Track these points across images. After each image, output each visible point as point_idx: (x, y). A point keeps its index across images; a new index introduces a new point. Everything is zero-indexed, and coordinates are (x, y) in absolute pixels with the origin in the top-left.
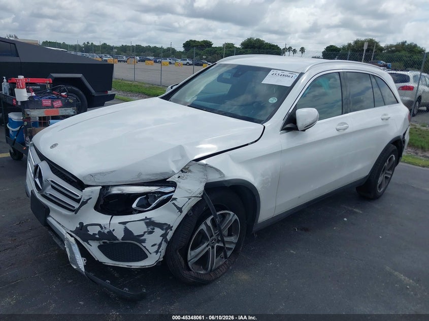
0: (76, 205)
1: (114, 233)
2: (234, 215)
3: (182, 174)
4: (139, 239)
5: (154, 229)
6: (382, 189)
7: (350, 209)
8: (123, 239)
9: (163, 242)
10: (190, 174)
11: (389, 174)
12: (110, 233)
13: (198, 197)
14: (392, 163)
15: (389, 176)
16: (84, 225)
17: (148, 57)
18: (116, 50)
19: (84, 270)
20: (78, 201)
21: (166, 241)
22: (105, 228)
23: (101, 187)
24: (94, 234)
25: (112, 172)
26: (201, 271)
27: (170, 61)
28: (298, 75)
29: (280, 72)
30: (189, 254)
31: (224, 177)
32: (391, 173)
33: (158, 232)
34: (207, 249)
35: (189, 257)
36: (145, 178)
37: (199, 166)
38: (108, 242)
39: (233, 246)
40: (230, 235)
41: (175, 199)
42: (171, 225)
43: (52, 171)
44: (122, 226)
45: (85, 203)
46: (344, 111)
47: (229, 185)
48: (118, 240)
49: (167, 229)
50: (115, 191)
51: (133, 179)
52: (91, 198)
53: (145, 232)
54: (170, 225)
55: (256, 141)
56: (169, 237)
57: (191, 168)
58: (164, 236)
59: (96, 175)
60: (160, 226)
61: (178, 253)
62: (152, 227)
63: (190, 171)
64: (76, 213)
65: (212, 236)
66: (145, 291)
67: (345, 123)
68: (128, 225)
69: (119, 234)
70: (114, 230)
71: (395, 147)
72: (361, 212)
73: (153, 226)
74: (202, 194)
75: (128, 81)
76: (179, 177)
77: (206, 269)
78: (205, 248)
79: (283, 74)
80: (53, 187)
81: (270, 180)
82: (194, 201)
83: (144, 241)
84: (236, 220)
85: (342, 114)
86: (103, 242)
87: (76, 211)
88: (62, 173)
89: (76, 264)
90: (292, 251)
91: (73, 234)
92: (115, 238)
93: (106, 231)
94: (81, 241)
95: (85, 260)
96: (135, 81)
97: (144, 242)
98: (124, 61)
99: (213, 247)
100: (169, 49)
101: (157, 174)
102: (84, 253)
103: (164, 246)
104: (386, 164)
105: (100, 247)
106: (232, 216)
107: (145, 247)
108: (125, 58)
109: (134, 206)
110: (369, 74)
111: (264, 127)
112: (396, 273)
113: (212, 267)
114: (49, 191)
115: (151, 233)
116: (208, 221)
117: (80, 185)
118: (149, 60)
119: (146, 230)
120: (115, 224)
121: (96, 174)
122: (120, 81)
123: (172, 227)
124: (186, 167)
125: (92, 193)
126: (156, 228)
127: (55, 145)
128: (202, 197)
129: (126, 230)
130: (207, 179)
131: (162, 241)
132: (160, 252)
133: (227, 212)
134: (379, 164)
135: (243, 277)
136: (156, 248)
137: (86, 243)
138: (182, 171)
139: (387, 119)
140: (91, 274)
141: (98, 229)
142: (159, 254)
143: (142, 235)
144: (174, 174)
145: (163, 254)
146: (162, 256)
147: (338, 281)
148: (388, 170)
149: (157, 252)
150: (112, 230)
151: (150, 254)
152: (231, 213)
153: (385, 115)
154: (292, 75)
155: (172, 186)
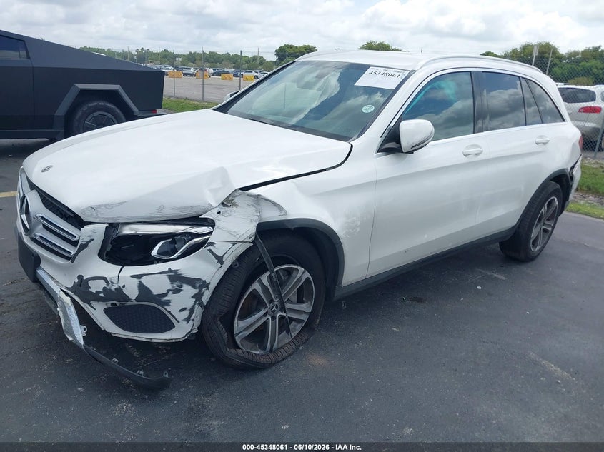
0: (73, 251)
1: (124, 290)
2: (304, 272)
3: (224, 209)
4: (160, 299)
5: (181, 286)
6: (538, 248)
7: (489, 274)
8: (137, 299)
9: (196, 306)
10: (234, 208)
11: (549, 226)
12: (119, 290)
13: (247, 242)
14: (552, 209)
15: (550, 229)
16: (84, 278)
17: (226, 69)
18: (180, 59)
19: (82, 343)
20: (74, 244)
21: (201, 304)
22: (112, 283)
23: (107, 225)
24: (98, 292)
25: (121, 203)
26: (256, 350)
27: (256, 74)
28: (407, 73)
29: (382, 70)
30: (236, 325)
31: (286, 214)
32: (552, 225)
33: (188, 291)
34: (264, 319)
35: (236, 330)
36: (170, 213)
37: (248, 197)
38: (118, 304)
39: (305, 318)
40: (300, 301)
41: (212, 244)
42: (208, 282)
43: (44, 204)
44: (136, 281)
45: (84, 246)
46: (477, 128)
47: (293, 227)
48: (130, 300)
49: (201, 288)
50: (127, 231)
51: (151, 214)
52: (93, 240)
53: (168, 291)
54: (205, 281)
55: (338, 166)
56: (205, 299)
57: (236, 200)
58: (198, 297)
59: (100, 208)
60: (191, 282)
61: (219, 323)
62: (179, 284)
63: (235, 205)
64: (72, 262)
65: (271, 301)
66: (167, 376)
67: (477, 146)
68: (144, 280)
69: (132, 292)
70: (124, 286)
71: (558, 186)
72: (504, 278)
73: (180, 281)
74: (253, 238)
75: (193, 100)
76: (219, 213)
77: (264, 349)
78: (261, 318)
79: (386, 72)
80: (45, 227)
81: (359, 223)
82: (241, 249)
83: (168, 303)
84: (308, 279)
85: (474, 133)
86: (112, 304)
87: (72, 259)
88: (56, 206)
89: (72, 334)
90: (394, 329)
91: (70, 293)
92: (127, 299)
93: (113, 288)
94: (81, 303)
95: (85, 329)
96: (203, 101)
97: (168, 305)
98: (192, 75)
99: (274, 318)
100: (255, 58)
101: (186, 208)
102: (84, 318)
103: (198, 312)
104: (543, 210)
105: (106, 311)
106: (302, 274)
107: (169, 312)
108: (192, 70)
109: (154, 252)
110: (519, 77)
111: (352, 146)
112: (544, 362)
113: (272, 346)
114: (40, 232)
115: (177, 291)
116: (265, 278)
117: (77, 221)
118: (227, 73)
119: (170, 287)
120: (126, 278)
121: (100, 206)
122: (183, 100)
123: (209, 284)
124: (230, 199)
125: (94, 233)
126: (184, 285)
127: (49, 168)
128: (253, 242)
129: (141, 287)
130: (260, 217)
131: (195, 304)
132: (193, 320)
133: (294, 267)
134: (533, 210)
135: (317, 361)
136: (186, 314)
137: (87, 305)
138: (223, 204)
139: (544, 144)
140: (92, 349)
141: (102, 284)
142: (191, 323)
143: (165, 295)
144: (211, 208)
145: (197, 323)
146: (196, 327)
147: (456, 371)
148: (548, 220)
149: (188, 320)
150: (121, 286)
151: (178, 322)
152: (300, 268)
153: (541, 137)
154: (399, 74)
155: (208, 226)
